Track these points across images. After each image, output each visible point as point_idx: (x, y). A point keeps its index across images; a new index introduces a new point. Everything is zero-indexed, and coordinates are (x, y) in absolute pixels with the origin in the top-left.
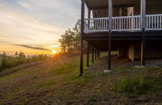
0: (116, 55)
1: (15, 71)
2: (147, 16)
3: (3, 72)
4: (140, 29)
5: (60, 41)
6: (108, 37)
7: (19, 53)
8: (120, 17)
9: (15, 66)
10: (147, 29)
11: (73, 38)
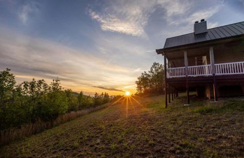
0: (195, 95)
1: (104, 108)
2: (216, 65)
3: (96, 108)
4: (211, 74)
5: (137, 82)
6: (185, 81)
7: (104, 93)
8: (196, 66)
9: (103, 104)
10: (217, 74)
11: (149, 80)
